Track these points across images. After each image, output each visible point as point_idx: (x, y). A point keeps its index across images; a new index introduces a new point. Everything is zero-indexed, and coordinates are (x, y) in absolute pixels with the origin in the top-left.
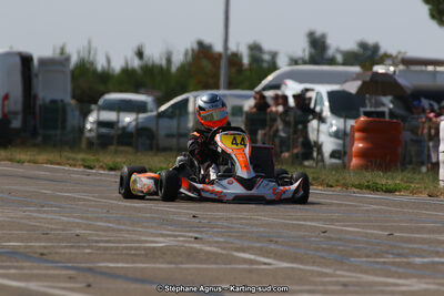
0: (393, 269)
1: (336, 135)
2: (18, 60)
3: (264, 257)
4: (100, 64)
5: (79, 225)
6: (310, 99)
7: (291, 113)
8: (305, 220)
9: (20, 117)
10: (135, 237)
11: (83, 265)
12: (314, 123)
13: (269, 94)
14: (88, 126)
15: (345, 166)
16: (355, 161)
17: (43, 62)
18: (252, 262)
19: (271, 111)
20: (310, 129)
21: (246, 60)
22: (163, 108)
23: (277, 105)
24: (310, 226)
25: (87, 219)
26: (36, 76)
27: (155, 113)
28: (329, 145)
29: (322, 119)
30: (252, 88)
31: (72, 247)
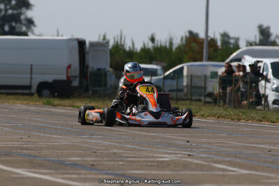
1: (277, 90)
2: (76, 43)
3: (232, 167)
4: (128, 46)
5: (115, 147)
6: (260, 67)
7: (248, 76)
8: (258, 144)
9: (78, 79)
10: (151, 154)
11: (118, 172)
12: (263, 83)
14: (121, 85)
17: (92, 44)
18: (224, 170)
19: (236, 75)
20: (260, 86)
21: (219, 43)
22: (167, 73)
23: (239, 71)
24: (261, 148)
25: (120, 143)
26: (88, 53)
27: (162, 76)
28: (272, 96)
29: (267, 80)
30: (223, 61)
31: (111, 161)
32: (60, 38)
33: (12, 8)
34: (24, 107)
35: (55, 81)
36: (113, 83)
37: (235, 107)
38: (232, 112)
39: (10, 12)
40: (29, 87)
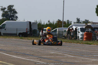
0: (91, 57)
1: (81, 35)
2: (29, 23)
3: (69, 55)
5: (39, 50)
9: (29, 32)
10: (48, 52)
11: (39, 57)
13: (70, 28)
15: (83, 40)
16: (84, 39)
17: (33, 23)
18: (67, 56)
22: (53, 30)
24: (77, 50)
25: (40, 49)
26: (32, 25)
28: (80, 37)
29: (79, 32)
30: (68, 27)
31: (38, 53)
32: (25, 21)
33: (12, 13)
34: (15, 39)
35: (23, 33)
36: (38, 33)
37: (70, 40)
38: (70, 41)
39: (11, 14)
40: (16, 34)
